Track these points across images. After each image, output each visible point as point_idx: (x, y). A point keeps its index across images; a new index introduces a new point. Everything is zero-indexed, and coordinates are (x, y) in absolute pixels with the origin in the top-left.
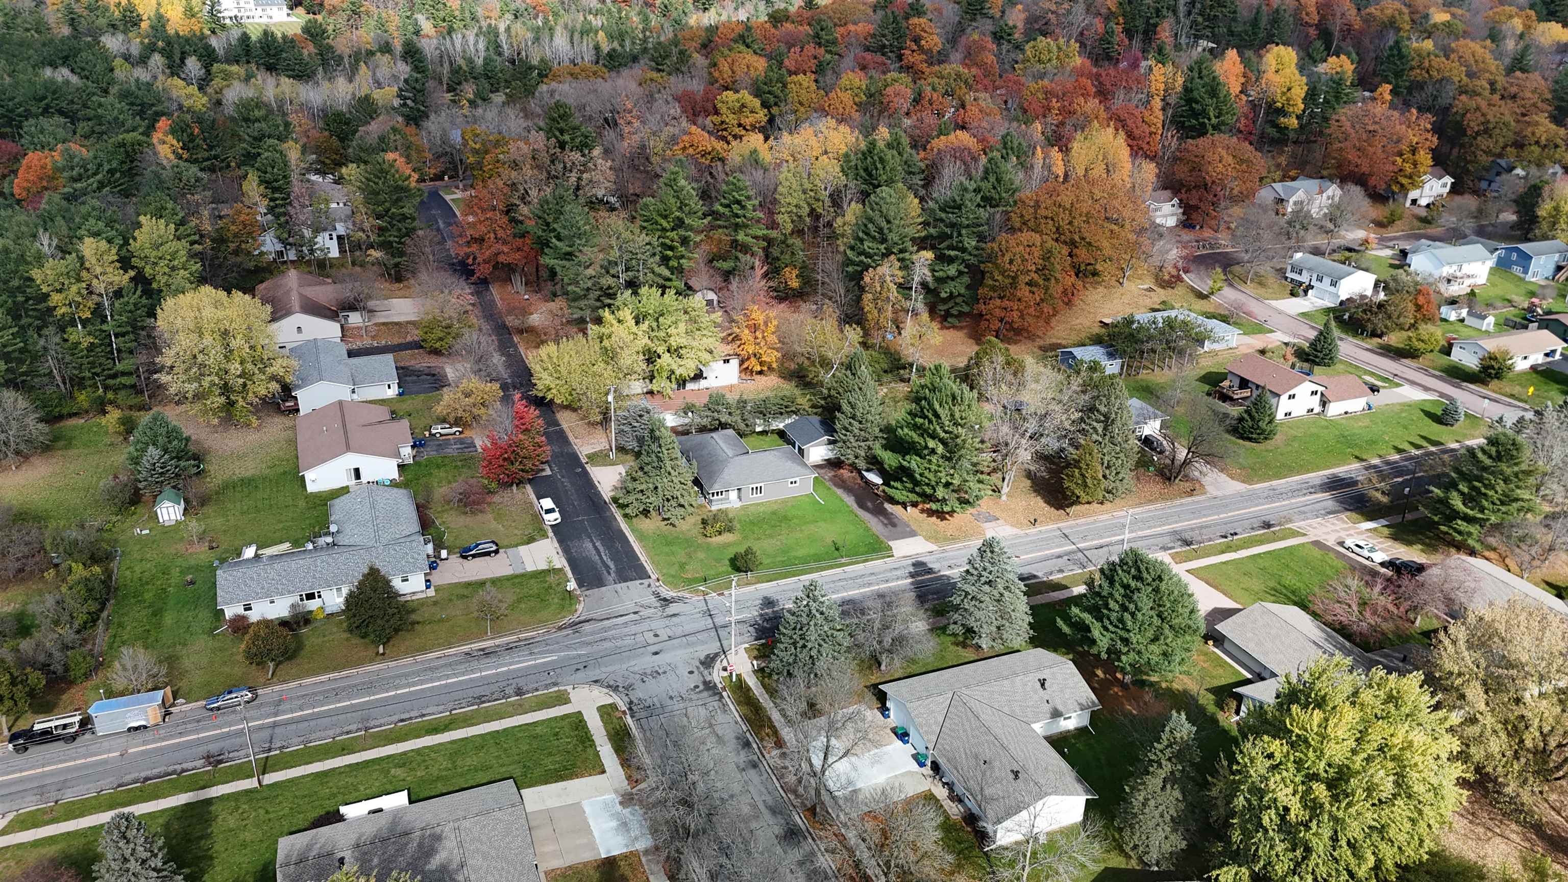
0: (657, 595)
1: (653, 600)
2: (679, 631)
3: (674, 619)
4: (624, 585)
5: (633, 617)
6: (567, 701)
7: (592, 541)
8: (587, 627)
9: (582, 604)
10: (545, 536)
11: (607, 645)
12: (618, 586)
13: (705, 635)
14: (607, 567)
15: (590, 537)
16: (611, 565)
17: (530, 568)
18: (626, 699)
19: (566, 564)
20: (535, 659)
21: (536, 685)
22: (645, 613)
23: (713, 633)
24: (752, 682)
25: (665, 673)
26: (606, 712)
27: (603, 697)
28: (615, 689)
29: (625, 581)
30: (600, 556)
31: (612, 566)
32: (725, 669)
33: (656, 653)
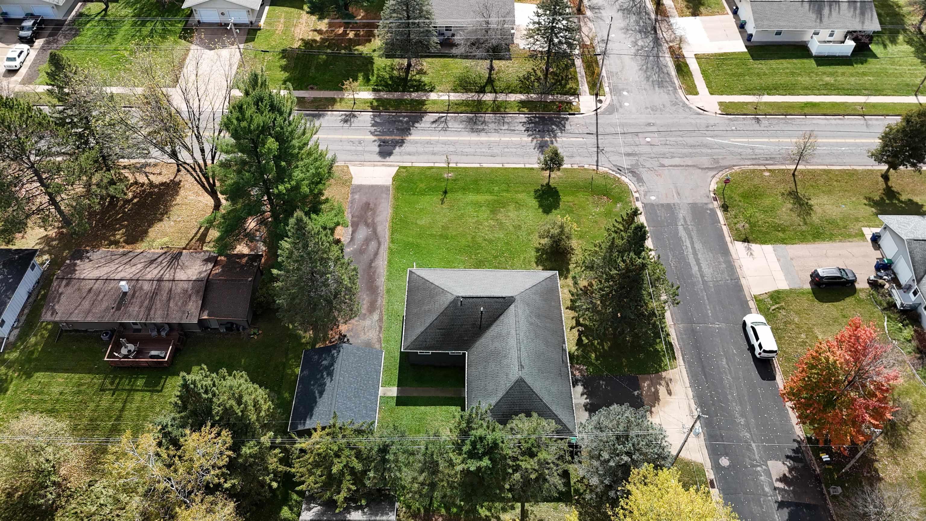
0: (639, 180)
1: (645, 176)
2: (629, 139)
3: (630, 151)
4: (671, 201)
5: (666, 162)
6: (721, 104)
7: (702, 276)
8: (705, 162)
9: (711, 189)
10: (758, 300)
11: (690, 141)
12: (676, 200)
13: (607, 131)
14: (686, 229)
15: (704, 282)
16: (682, 233)
17: (768, 248)
18: (677, 96)
19: (730, 245)
20: (748, 143)
21: (744, 122)
22: (655, 163)
23: (600, 130)
24: (584, 87)
25: (647, 108)
26: (692, 90)
27: (694, 101)
28: (685, 105)
29: (668, 205)
30: (693, 248)
31: (680, 228)
32: (601, 101)
33: (649, 124)
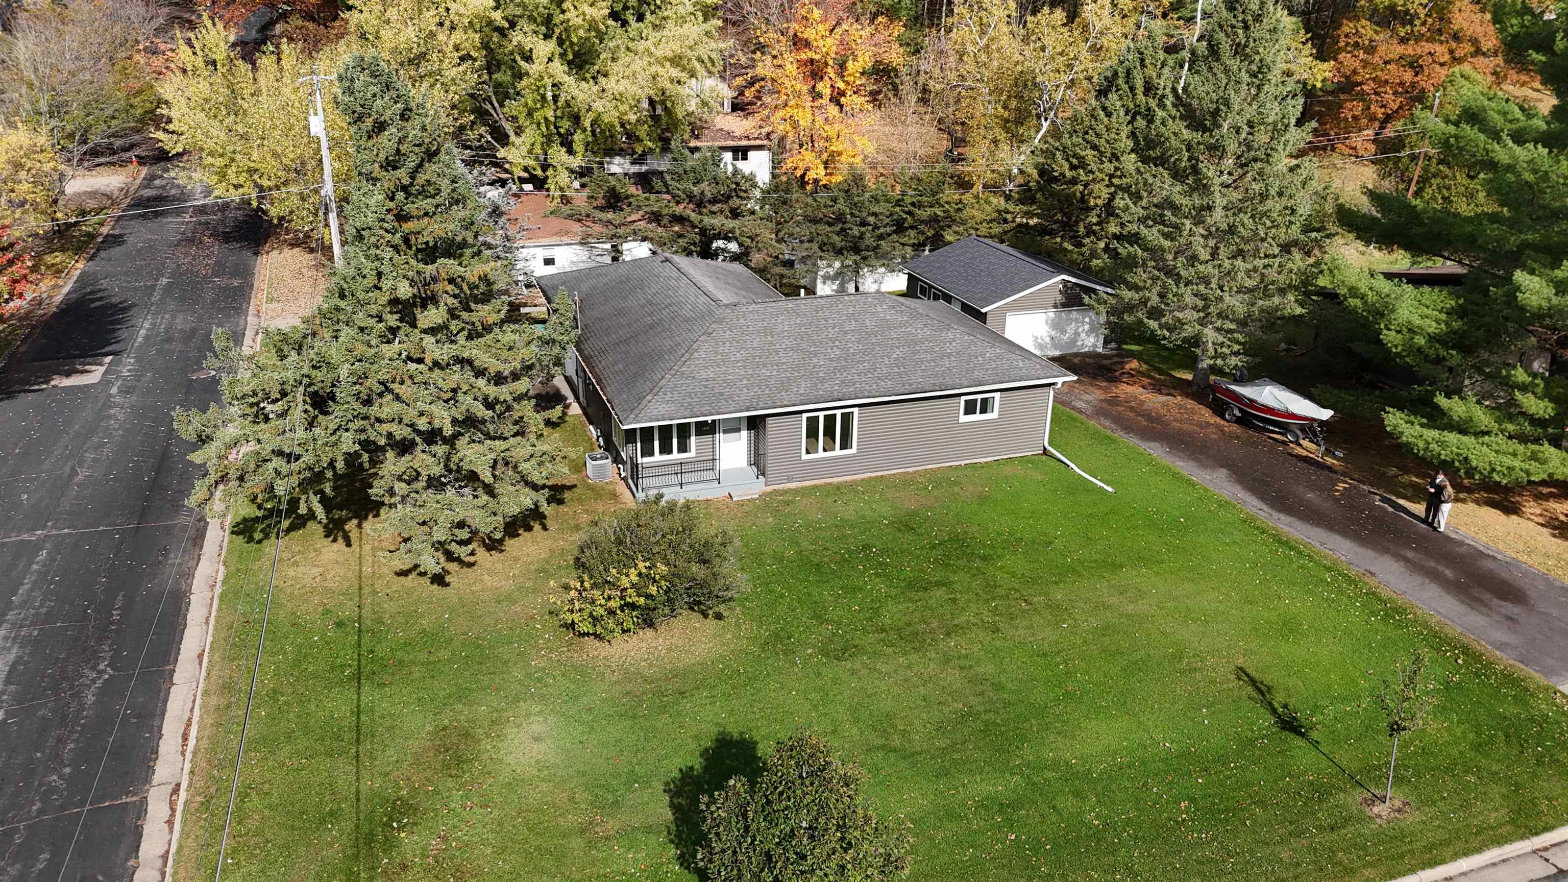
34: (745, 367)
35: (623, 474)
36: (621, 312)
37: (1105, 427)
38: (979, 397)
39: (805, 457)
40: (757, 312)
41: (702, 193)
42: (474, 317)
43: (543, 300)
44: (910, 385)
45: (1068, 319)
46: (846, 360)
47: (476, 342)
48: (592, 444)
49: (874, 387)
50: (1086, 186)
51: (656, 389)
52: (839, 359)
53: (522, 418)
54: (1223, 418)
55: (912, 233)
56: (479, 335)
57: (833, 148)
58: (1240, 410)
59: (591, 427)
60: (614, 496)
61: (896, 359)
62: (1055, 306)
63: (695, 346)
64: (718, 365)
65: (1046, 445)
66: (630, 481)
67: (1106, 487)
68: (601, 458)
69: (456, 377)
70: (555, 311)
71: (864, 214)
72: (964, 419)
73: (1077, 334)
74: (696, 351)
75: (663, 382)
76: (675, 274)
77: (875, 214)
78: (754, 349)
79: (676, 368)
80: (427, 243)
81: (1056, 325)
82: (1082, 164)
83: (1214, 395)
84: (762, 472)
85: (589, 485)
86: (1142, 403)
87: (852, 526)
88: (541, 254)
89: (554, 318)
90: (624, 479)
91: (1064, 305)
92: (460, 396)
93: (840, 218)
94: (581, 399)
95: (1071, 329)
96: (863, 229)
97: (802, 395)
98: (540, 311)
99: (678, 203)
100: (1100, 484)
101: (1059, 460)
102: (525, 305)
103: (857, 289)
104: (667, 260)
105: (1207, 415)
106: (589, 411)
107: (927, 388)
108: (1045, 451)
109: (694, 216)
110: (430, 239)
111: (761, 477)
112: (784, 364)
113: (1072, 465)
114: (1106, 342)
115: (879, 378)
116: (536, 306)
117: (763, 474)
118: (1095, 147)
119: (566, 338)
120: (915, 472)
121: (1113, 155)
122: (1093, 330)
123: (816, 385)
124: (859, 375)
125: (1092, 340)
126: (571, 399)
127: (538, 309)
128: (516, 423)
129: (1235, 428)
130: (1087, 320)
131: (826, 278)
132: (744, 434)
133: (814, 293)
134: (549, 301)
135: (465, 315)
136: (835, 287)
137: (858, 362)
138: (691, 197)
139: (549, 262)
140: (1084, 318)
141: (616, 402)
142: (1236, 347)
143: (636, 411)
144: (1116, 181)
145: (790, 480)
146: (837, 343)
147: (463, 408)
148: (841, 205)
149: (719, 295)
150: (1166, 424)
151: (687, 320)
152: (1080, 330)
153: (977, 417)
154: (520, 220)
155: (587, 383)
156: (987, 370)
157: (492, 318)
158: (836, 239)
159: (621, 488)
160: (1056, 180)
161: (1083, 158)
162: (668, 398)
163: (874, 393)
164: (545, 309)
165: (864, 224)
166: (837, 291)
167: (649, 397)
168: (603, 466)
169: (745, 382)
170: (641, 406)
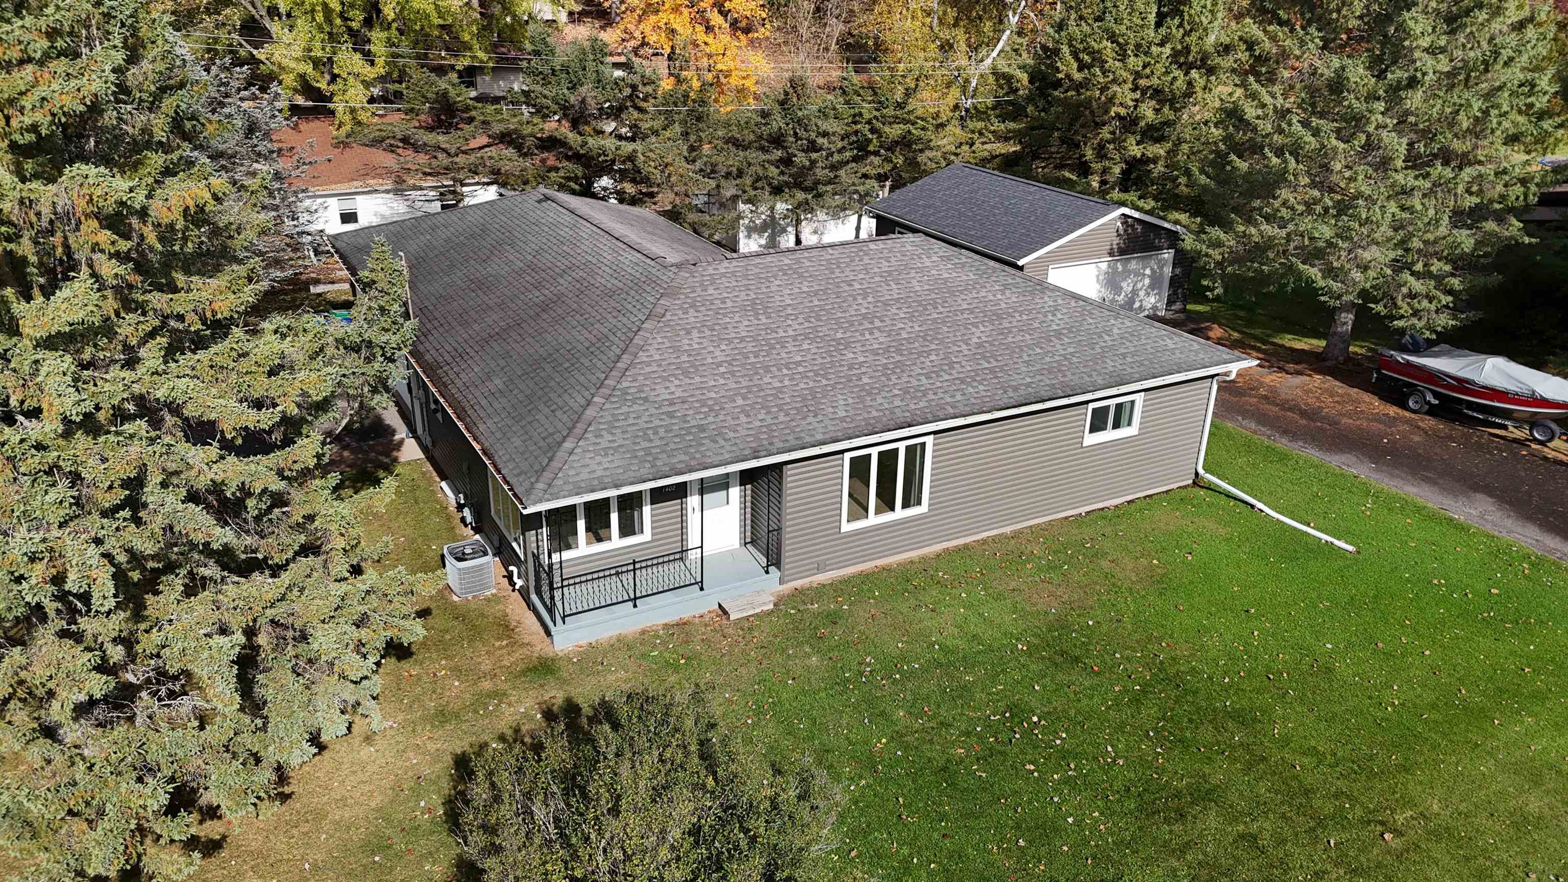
34: (733, 373)
35: (519, 583)
36: (481, 285)
37: (1255, 432)
38: (1113, 402)
39: (846, 527)
40: (733, 274)
41: (583, 101)
42: (181, 303)
43: (345, 273)
44: (1015, 389)
45: (1124, 271)
46: (899, 351)
47: (187, 360)
48: (449, 518)
49: (959, 397)
50: (1103, 89)
51: (580, 426)
52: (887, 350)
53: (310, 518)
54: (1405, 407)
55: (876, 160)
56: (199, 343)
57: (720, 66)
58: (1436, 395)
59: (444, 484)
60: (506, 629)
61: (979, 345)
62: (1111, 254)
63: (637, 340)
64: (686, 373)
65: (1201, 471)
66: (534, 597)
67: (1336, 542)
68: (475, 554)
69: (135, 449)
70: (368, 285)
71: (813, 135)
72: (1091, 439)
73: (1135, 292)
74: (641, 348)
75: (590, 412)
76: (568, 218)
77: (825, 134)
78: (742, 340)
79: (610, 382)
80: (34, 128)
81: (1112, 281)
82: (1098, 58)
83: (1379, 373)
84: (774, 559)
85: (454, 606)
86: (1273, 389)
87: (969, 663)
88: (335, 207)
89: (363, 300)
90: (524, 594)
91: (1122, 252)
92: (152, 494)
93: (777, 140)
94: (420, 431)
95: (1127, 286)
96: (814, 156)
97: (843, 419)
98: (339, 290)
99: (545, 117)
100: (1325, 537)
101: (1229, 496)
102: (317, 282)
103: (798, 242)
104: (547, 198)
105: (1373, 404)
106: (437, 454)
107: (1045, 395)
108: (1197, 481)
109: (572, 138)
110: (41, 118)
111: (772, 569)
112: (798, 364)
113: (1260, 505)
114: (1170, 303)
115: (963, 381)
116: (333, 283)
117: (778, 565)
118: (1113, 38)
119: (394, 339)
120: (1016, 535)
121: (1138, 46)
122: (1155, 283)
123: (862, 400)
124: (928, 377)
125: (1153, 300)
126: (402, 432)
127: (336, 287)
128: (299, 527)
129: (1429, 422)
130: (1148, 272)
131: (752, 230)
132: (735, 492)
133: (735, 251)
134: (353, 271)
135: (158, 300)
136: (763, 242)
137: (920, 354)
138: (565, 108)
139: (348, 217)
140: (1144, 268)
141: (501, 457)
142: (1447, 299)
143: (547, 475)
144: (1143, 82)
145: (820, 569)
146: (877, 323)
147: (156, 524)
148: (778, 122)
149: (656, 248)
150: (1334, 423)
151: (610, 294)
152: (1139, 285)
153: (1108, 435)
154: (299, 149)
155: (433, 411)
156: (1124, 356)
157: (224, 307)
158: (773, 171)
159: (516, 608)
160: (1058, 84)
161: (1099, 52)
162: (604, 444)
163: (961, 409)
164: (347, 286)
165: (813, 147)
166: (765, 247)
167: (568, 445)
168: (480, 567)
169: (740, 401)
170: (555, 464)
